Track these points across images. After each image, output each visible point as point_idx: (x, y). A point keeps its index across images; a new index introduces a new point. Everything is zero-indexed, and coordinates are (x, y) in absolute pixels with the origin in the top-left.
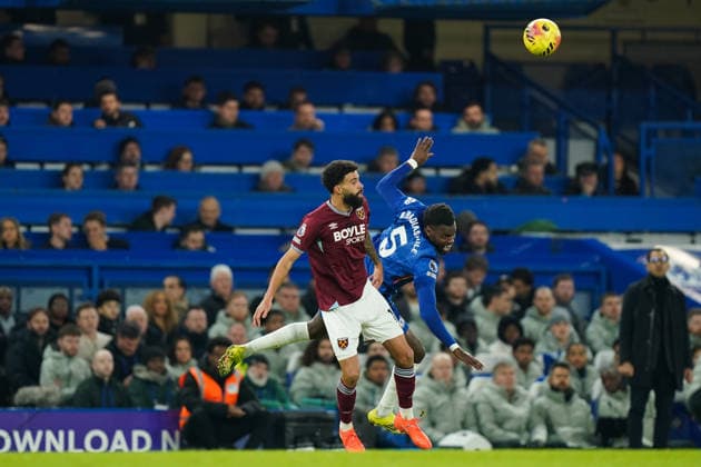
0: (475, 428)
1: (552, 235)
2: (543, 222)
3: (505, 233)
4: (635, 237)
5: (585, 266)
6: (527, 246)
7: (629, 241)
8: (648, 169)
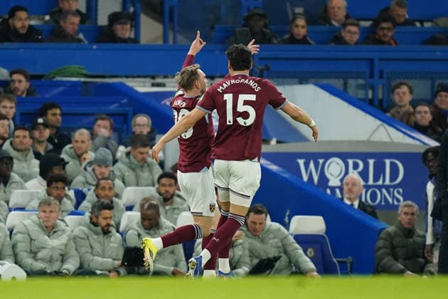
0: (13, 258)
1: (82, 79)
2: (74, 67)
3: (39, 77)
4: (159, 80)
5: (113, 107)
6: (61, 89)
7: (153, 85)
8: (171, 19)
